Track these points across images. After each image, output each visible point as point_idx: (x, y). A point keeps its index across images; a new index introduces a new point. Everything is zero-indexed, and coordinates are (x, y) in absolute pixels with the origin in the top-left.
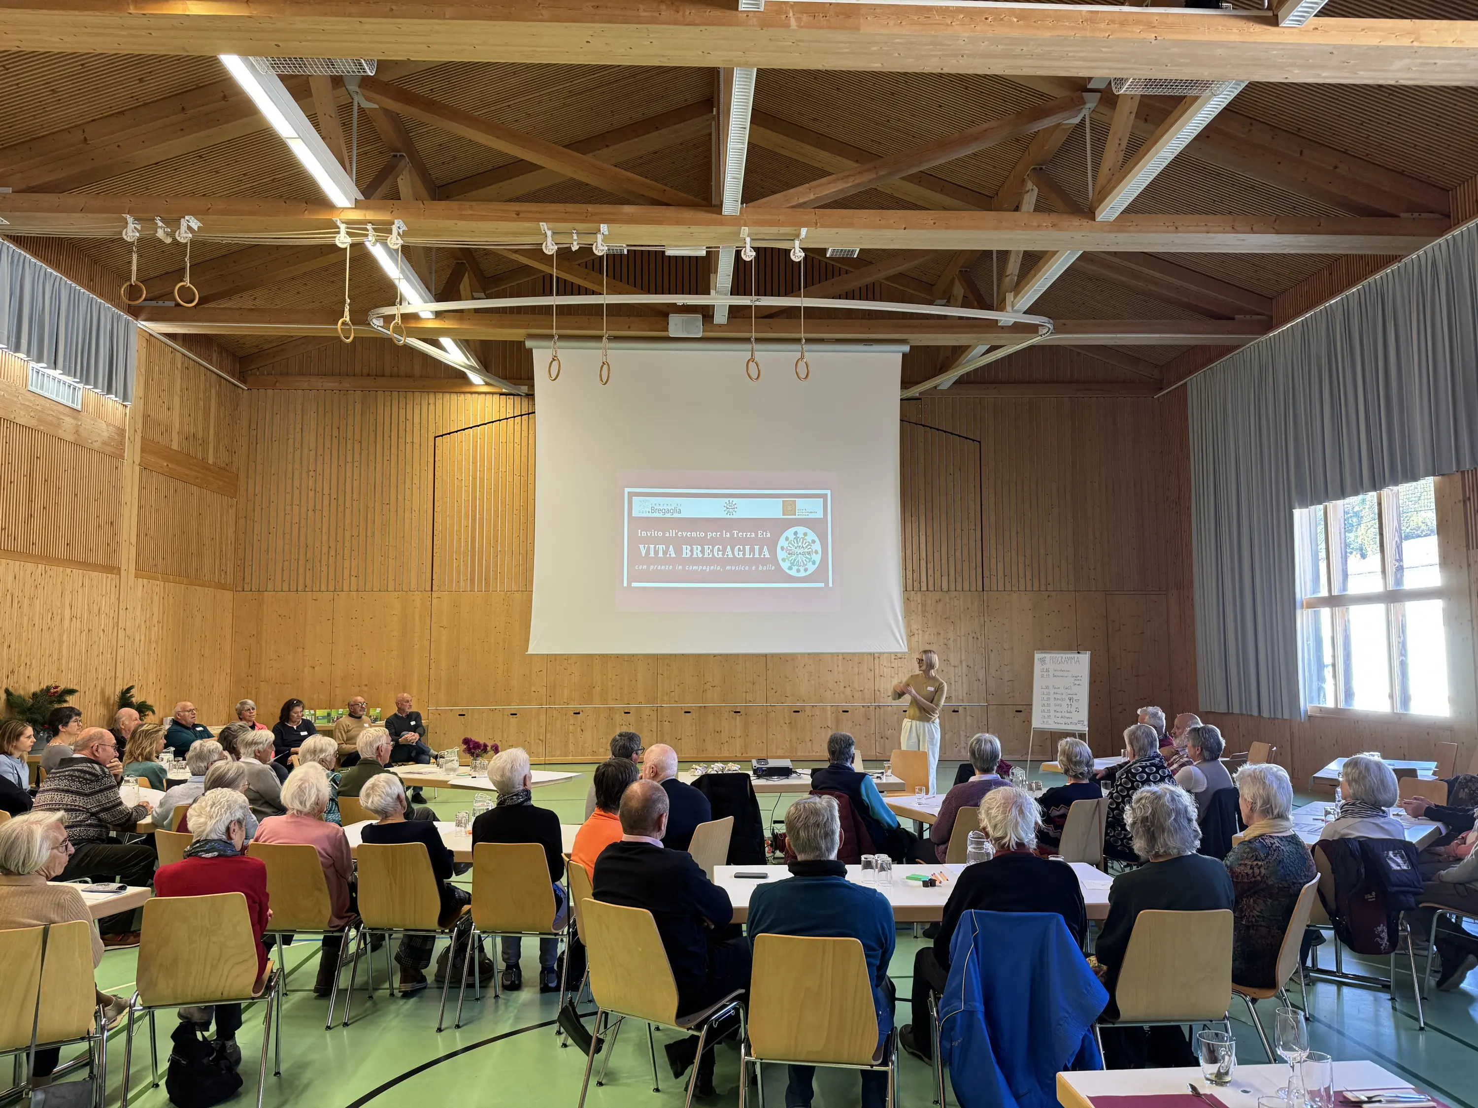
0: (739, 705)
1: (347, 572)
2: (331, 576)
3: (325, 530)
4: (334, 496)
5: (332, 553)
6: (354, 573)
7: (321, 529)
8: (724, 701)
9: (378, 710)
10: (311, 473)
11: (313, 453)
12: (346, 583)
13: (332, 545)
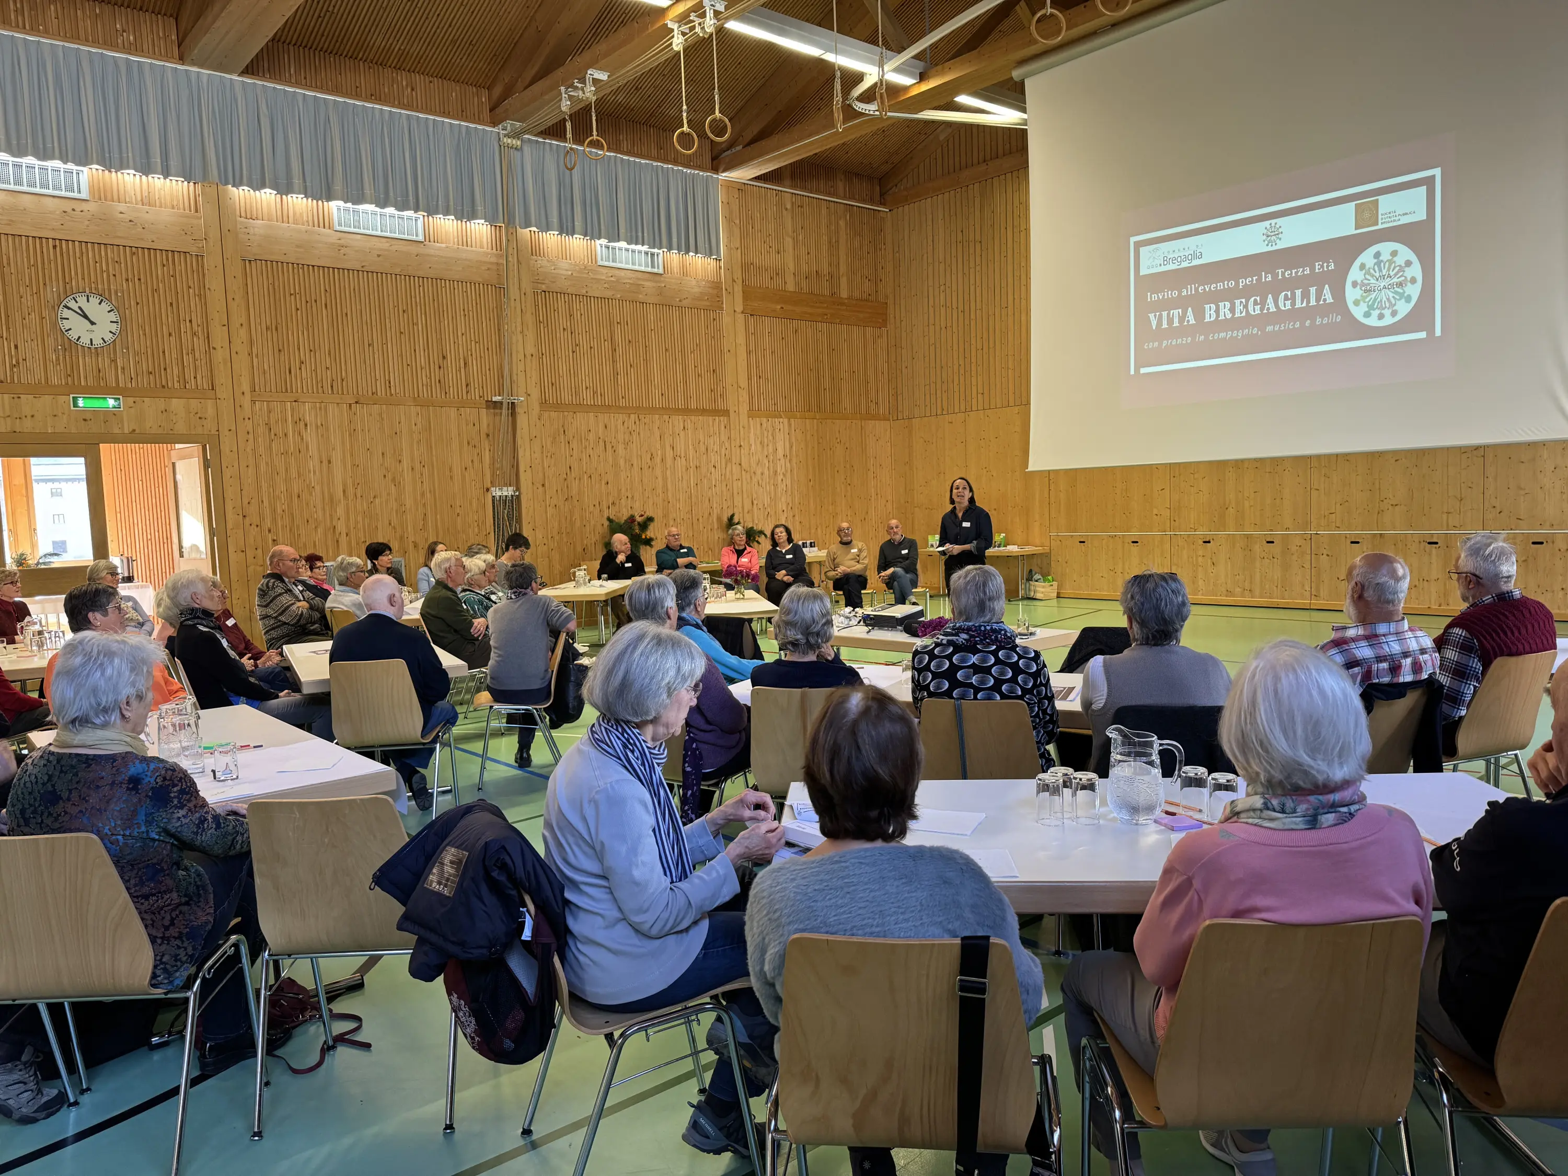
0: (1436, 533)
1: (974, 389)
2: (962, 397)
3: (955, 347)
4: (961, 308)
5: (962, 372)
6: (980, 391)
7: (952, 347)
8: (1411, 527)
9: (1003, 535)
10: (942, 288)
11: (942, 265)
12: (974, 401)
13: (961, 362)
